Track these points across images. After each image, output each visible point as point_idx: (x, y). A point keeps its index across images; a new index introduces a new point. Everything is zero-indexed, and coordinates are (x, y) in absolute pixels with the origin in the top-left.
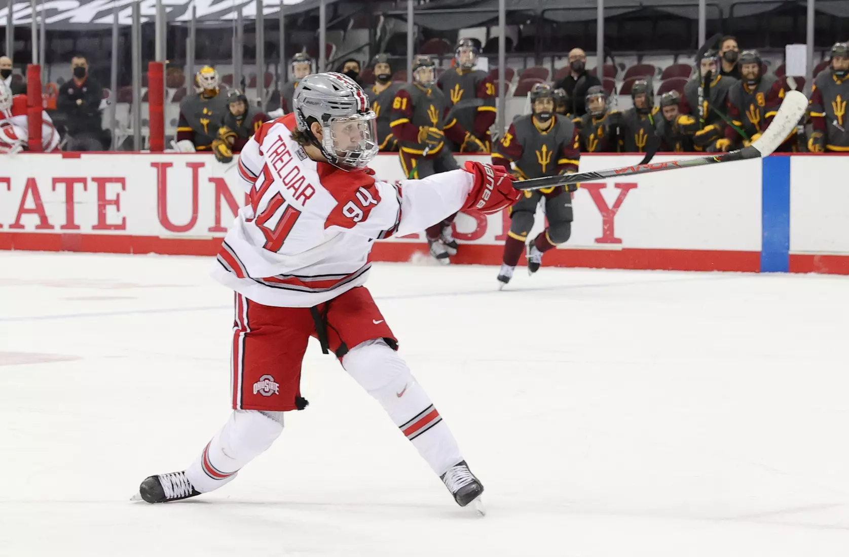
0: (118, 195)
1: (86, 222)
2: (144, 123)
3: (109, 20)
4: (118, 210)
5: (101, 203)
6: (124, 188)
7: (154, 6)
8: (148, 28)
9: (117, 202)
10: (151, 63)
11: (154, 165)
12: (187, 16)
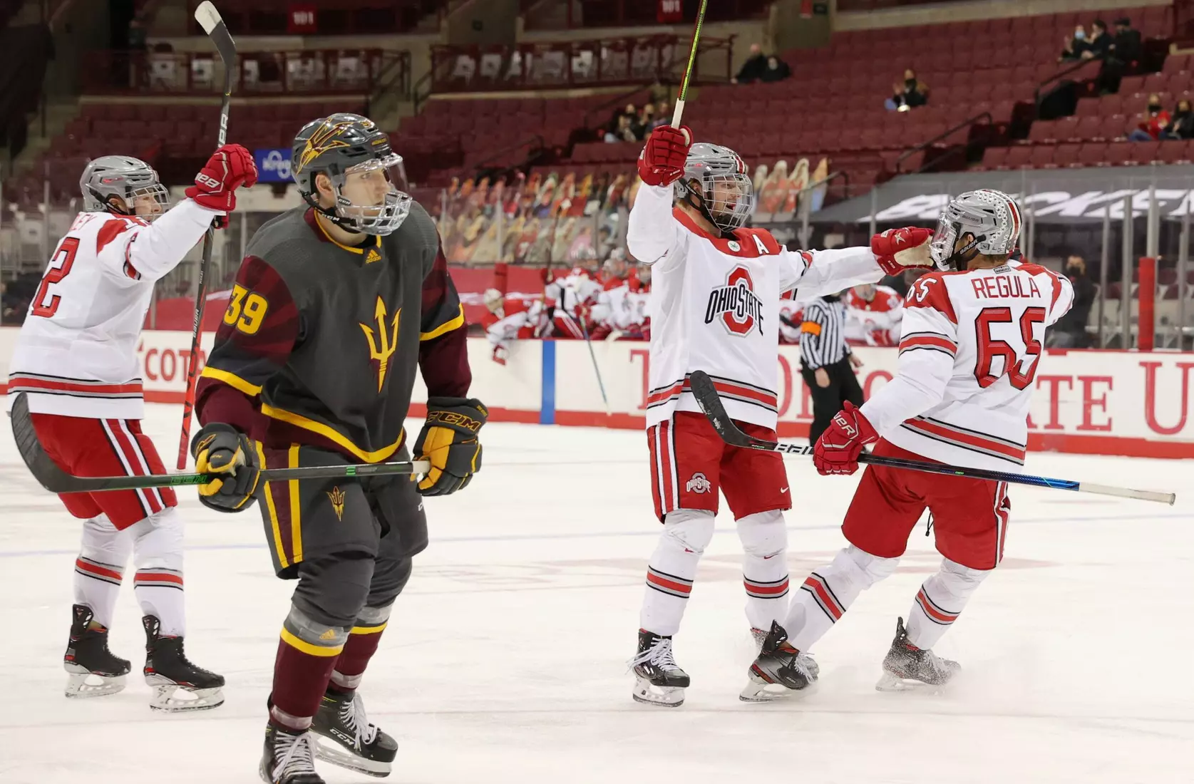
0: (1105, 395)
1: (1071, 422)
2: (1133, 321)
3: (1100, 213)
4: (1104, 410)
5: (1087, 402)
6: (1111, 387)
7: (1147, 200)
8: (1141, 223)
9: (1103, 402)
10: (1142, 259)
11: (1143, 364)
12: (1181, 211)
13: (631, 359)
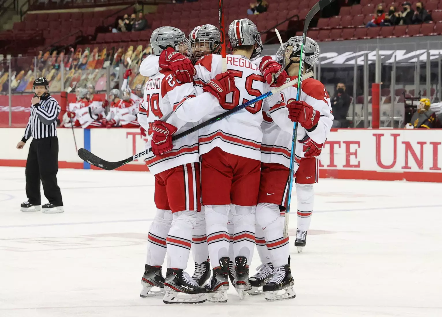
0: (356, 150)
1: (340, 164)
2: (370, 114)
3: (352, 62)
4: (356, 157)
5: (348, 154)
6: (359, 147)
7: (375, 55)
8: (372, 66)
9: (355, 154)
10: (373, 84)
11: (374, 135)
12: (392, 60)
13: (127, 137)
